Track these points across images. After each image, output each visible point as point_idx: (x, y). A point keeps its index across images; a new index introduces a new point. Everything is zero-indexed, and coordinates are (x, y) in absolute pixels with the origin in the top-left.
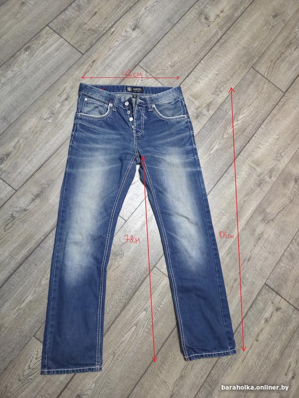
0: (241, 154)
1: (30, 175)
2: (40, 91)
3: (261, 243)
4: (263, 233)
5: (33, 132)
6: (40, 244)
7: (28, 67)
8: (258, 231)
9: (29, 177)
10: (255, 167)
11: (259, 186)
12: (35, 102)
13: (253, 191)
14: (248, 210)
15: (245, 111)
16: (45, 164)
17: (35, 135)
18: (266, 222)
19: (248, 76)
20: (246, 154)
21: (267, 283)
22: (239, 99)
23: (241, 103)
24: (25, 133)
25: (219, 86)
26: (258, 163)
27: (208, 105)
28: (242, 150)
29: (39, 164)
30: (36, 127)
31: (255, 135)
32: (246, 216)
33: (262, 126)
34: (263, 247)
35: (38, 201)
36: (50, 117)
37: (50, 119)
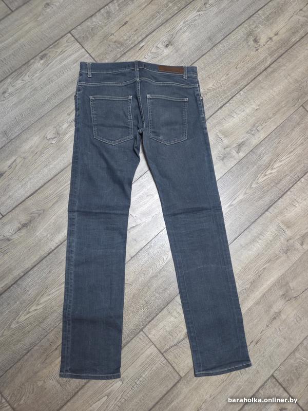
0: (269, 210)
1: (21, 200)
2: (48, 107)
3: (276, 323)
4: (280, 312)
5: (32, 152)
6: (17, 281)
7: (40, 78)
8: (275, 309)
9: (19, 202)
11: (286, 253)
12: (41, 118)
13: (277, 257)
14: (267, 280)
15: (284, 158)
16: (39, 191)
17: (35, 155)
18: (287, 299)
19: (295, 116)
20: (276, 211)
21: (275, 374)
22: (279, 143)
23: (281, 148)
24: (24, 153)
25: (257, 125)
26: (289, 225)
27: (239, 145)
28: (271, 206)
29: (33, 190)
30: (37, 147)
31: (291, 190)
32: (262, 288)
33: (303, 180)
34: (278, 329)
35: (24, 231)
36: (55, 138)
37: (55, 139)
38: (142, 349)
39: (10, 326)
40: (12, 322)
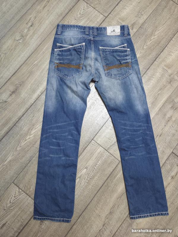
0: (156, 60)
1: (8, 78)
2: (14, 22)
3: (170, 124)
4: (171, 117)
5: (9, 49)
6: (16, 124)
7: (6, 6)
8: (168, 115)
9: (7, 79)
10: (167, 69)
11: (170, 83)
12: (11, 29)
13: (165, 86)
14: (161, 100)
15: (160, 28)
16: (18, 71)
17: (11, 51)
18: (174, 109)
19: (163, 3)
20: (161, 60)
21: (174, 152)
22: (156, 20)
23: (157, 22)
24: (5, 51)
25: (141, 11)
26: (169, 66)
27: (132, 25)
28: (157, 57)
29: (14, 71)
30: (11, 46)
31: (168, 46)
32: (159, 105)
33: (173, 39)
34: (171, 126)
35: (14, 96)
37: (21, 40)
38: (95, 150)
39: (16, 149)
40: (17, 147)
